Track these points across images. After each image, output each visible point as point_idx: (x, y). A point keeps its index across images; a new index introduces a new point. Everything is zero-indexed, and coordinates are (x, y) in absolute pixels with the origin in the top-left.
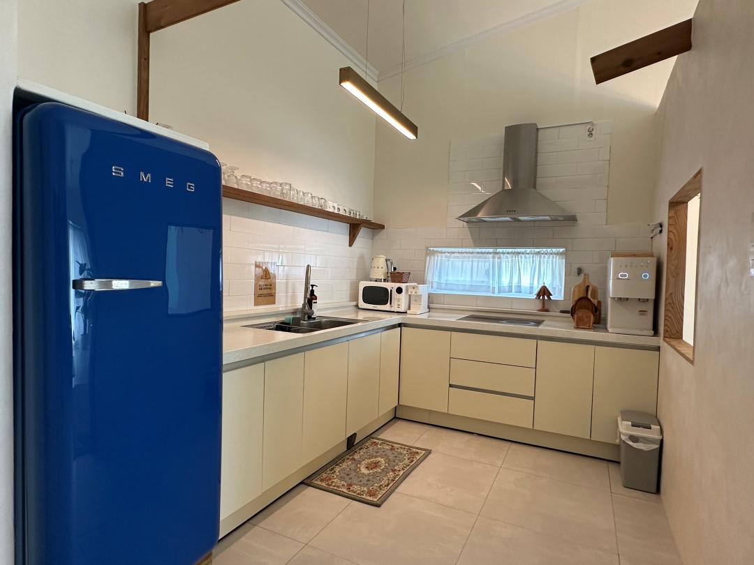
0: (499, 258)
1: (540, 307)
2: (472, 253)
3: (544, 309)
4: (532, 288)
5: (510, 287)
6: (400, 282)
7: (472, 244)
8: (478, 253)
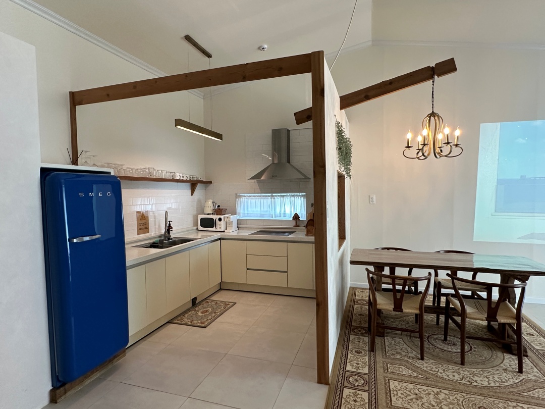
0: (274, 199)
1: (294, 224)
2: (260, 196)
3: (297, 226)
4: (291, 214)
5: (280, 214)
6: (220, 215)
7: (260, 191)
8: (263, 196)
